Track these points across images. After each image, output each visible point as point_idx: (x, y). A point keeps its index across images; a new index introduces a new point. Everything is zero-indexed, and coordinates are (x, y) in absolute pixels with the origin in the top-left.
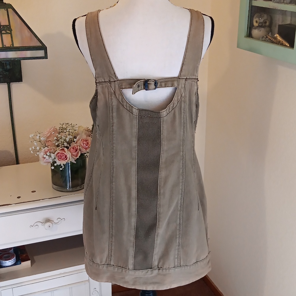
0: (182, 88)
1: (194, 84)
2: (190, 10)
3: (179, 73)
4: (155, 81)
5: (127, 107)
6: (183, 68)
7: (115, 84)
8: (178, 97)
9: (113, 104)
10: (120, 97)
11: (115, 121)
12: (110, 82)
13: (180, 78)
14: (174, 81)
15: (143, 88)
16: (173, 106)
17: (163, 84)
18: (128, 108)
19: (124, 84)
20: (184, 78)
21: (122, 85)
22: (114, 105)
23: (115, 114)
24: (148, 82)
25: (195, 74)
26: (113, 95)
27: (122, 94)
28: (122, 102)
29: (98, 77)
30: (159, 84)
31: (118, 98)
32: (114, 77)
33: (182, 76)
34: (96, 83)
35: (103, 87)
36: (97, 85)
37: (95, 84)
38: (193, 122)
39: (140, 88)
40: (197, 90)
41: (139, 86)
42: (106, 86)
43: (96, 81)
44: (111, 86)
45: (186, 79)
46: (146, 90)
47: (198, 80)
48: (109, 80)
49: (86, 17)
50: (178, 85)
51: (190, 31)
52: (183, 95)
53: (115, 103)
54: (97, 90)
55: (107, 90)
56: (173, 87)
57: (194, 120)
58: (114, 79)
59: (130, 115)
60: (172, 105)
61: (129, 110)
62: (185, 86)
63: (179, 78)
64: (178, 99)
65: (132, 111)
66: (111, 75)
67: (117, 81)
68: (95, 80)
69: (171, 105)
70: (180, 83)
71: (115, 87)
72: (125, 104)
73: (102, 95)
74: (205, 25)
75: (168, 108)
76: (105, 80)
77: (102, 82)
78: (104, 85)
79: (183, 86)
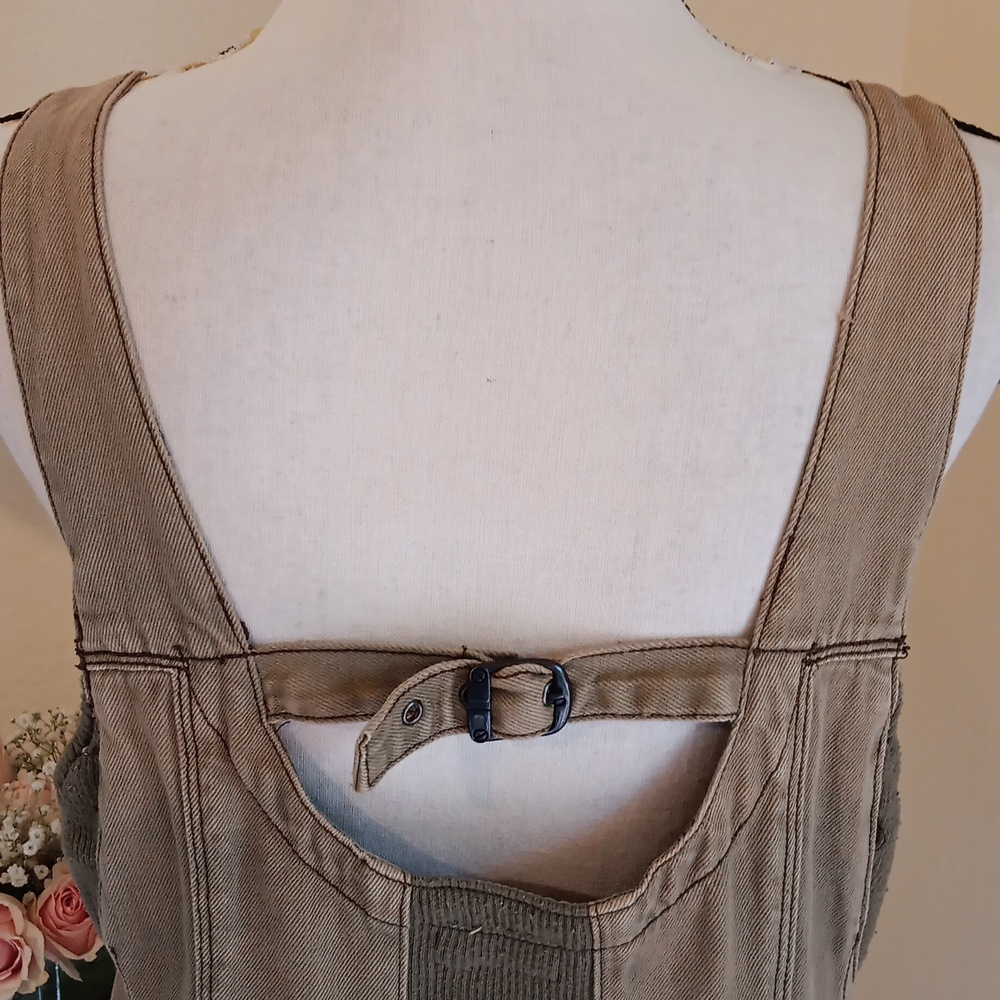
0: (775, 721)
1: (873, 682)
2: (863, 94)
3: (757, 612)
4: (555, 673)
5: (319, 858)
6: (793, 571)
7: (224, 681)
8: (739, 788)
9: (213, 825)
10: (269, 781)
11: (230, 948)
12: (182, 659)
13: (758, 652)
14: (710, 671)
15: (449, 722)
16: (697, 863)
17: (621, 694)
18: (330, 869)
19: (293, 685)
20: (794, 645)
21: (279, 694)
22: (216, 838)
23: (226, 902)
24: (497, 683)
25: (887, 605)
26: (214, 761)
27: (281, 757)
28: (286, 817)
29: (94, 617)
30: (585, 693)
31: (249, 783)
32: (218, 624)
33: (778, 635)
34: (80, 652)
35: (131, 694)
36: (88, 674)
37: (77, 660)
38: (850, 942)
39: (426, 726)
40: (894, 717)
41: (414, 713)
42: (155, 688)
43: (79, 639)
44: (191, 689)
45: (810, 652)
46: (478, 739)
47: (905, 650)
48: (177, 647)
49: (13, 125)
50: (748, 701)
51: (862, 267)
52: (782, 775)
53: (225, 818)
54: (91, 706)
55: (164, 718)
56: (699, 721)
57: (853, 929)
58: (214, 643)
59: (343, 920)
60: (690, 857)
61: (342, 879)
62: (798, 705)
63: (750, 646)
64: (738, 808)
65: (361, 888)
66: (191, 614)
67: (245, 655)
68: (74, 634)
69: (683, 854)
70: (761, 685)
71: (224, 700)
72: (304, 838)
73: (128, 749)
74: (985, 224)
75: (657, 884)
76: (145, 643)
77: (126, 654)
78: (142, 677)
79: (786, 708)
